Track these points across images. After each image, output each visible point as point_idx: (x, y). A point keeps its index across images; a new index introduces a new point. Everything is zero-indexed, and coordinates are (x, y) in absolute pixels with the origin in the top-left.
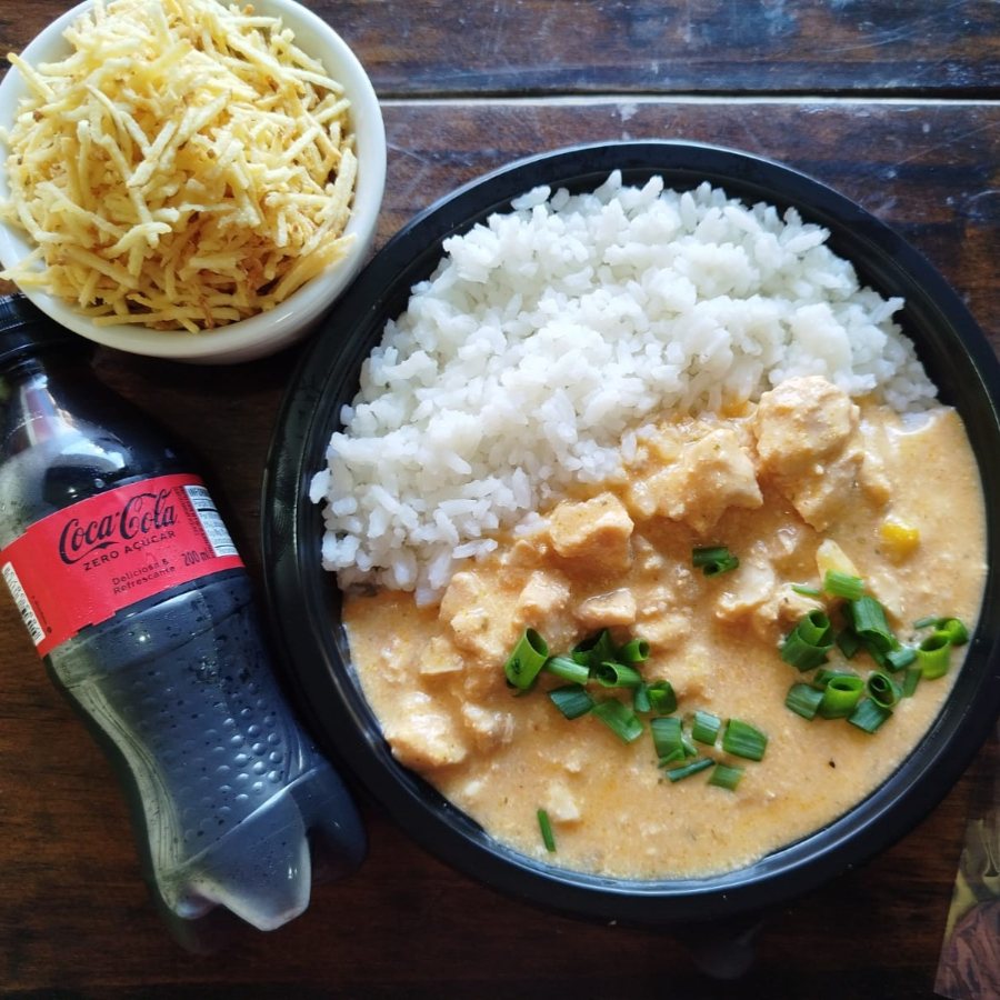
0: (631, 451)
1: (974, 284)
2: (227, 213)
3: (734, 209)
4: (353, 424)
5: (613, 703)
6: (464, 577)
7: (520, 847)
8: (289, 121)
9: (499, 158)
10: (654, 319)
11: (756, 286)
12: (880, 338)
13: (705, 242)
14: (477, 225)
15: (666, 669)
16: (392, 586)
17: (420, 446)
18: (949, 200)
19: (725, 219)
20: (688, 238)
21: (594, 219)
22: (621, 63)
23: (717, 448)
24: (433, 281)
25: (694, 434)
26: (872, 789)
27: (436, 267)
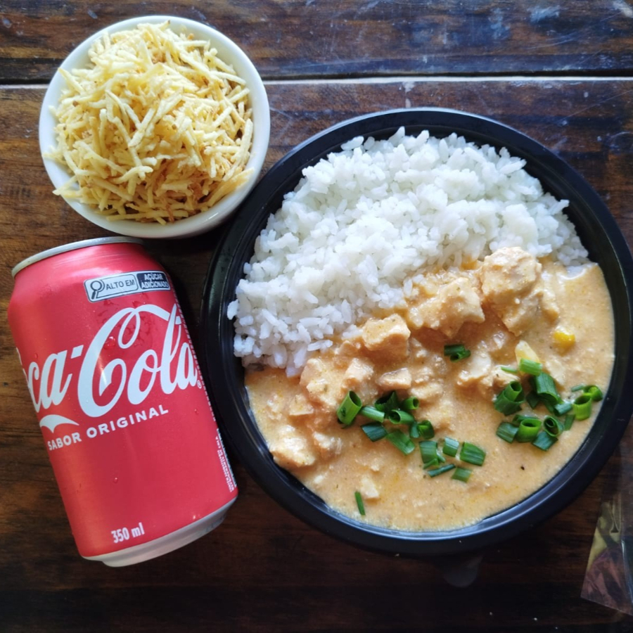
0: (409, 290)
1: (612, 188)
2: (183, 159)
3: (470, 149)
4: (251, 274)
5: (398, 433)
6: (314, 361)
7: (346, 513)
8: (216, 103)
9: (333, 115)
10: (423, 214)
11: (483, 194)
12: (554, 224)
13: (453, 168)
14: (322, 160)
15: (428, 414)
16: (273, 365)
17: (289, 287)
18: (599, 138)
19: (464, 155)
20: (444, 166)
21: (389, 156)
22: (405, 57)
23: (459, 289)
24: (296, 192)
25: (445, 280)
26: (545, 482)
27: (297, 183)
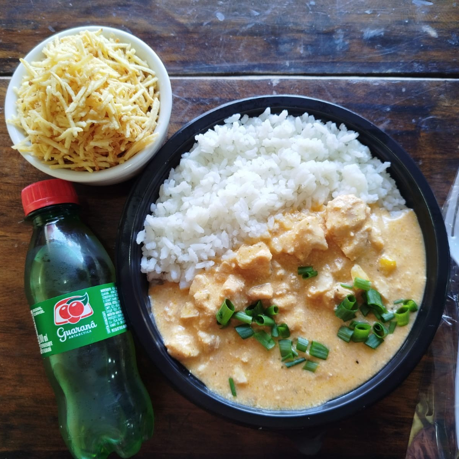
0: (272, 225)
1: (424, 157)
2: (106, 124)
3: (318, 124)
4: (156, 211)
5: (263, 333)
6: (200, 276)
7: (222, 394)
9: (220, 101)
10: (283, 169)
11: (327, 156)
12: (380, 179)
13: (305, 137)
14: (209, 130)
15: (285, 318)
16: (170, 280)
17: (183, 221)
18: (413, 121)
19: (314, 128)
20: (299, 136)
21: (259, 128)
22: (273, 62)
23: (308, 224)
24: (190, 152)
25: (299, 218)
26: (375, 373)
27: (192, 146)
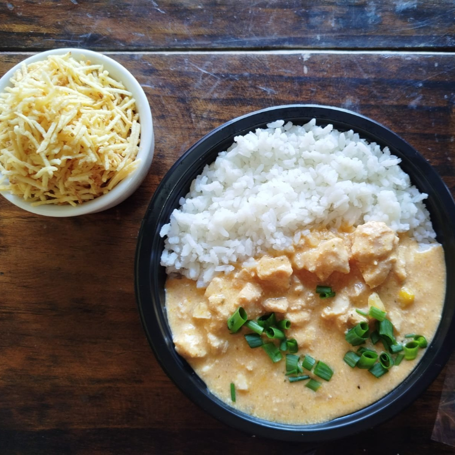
0: (297, 240)
3: (362, 144)
4: (184, 206)
6: (218, 279)
7: (221, 397)
11: (365, 178)
12: (414, 209)
13: (346, 156)
14: (250, 132)
15: (296, 334)
16: (188, 277)
17: (210, 221)
19: (356, 148)
20: (340, 152)
21: (301, 138)
23: (334, 246)
24: (228, 152)
25: (326, 237)
26: (375, 401)
27: (230, 145)
